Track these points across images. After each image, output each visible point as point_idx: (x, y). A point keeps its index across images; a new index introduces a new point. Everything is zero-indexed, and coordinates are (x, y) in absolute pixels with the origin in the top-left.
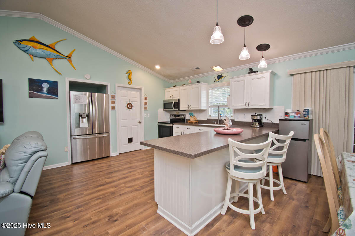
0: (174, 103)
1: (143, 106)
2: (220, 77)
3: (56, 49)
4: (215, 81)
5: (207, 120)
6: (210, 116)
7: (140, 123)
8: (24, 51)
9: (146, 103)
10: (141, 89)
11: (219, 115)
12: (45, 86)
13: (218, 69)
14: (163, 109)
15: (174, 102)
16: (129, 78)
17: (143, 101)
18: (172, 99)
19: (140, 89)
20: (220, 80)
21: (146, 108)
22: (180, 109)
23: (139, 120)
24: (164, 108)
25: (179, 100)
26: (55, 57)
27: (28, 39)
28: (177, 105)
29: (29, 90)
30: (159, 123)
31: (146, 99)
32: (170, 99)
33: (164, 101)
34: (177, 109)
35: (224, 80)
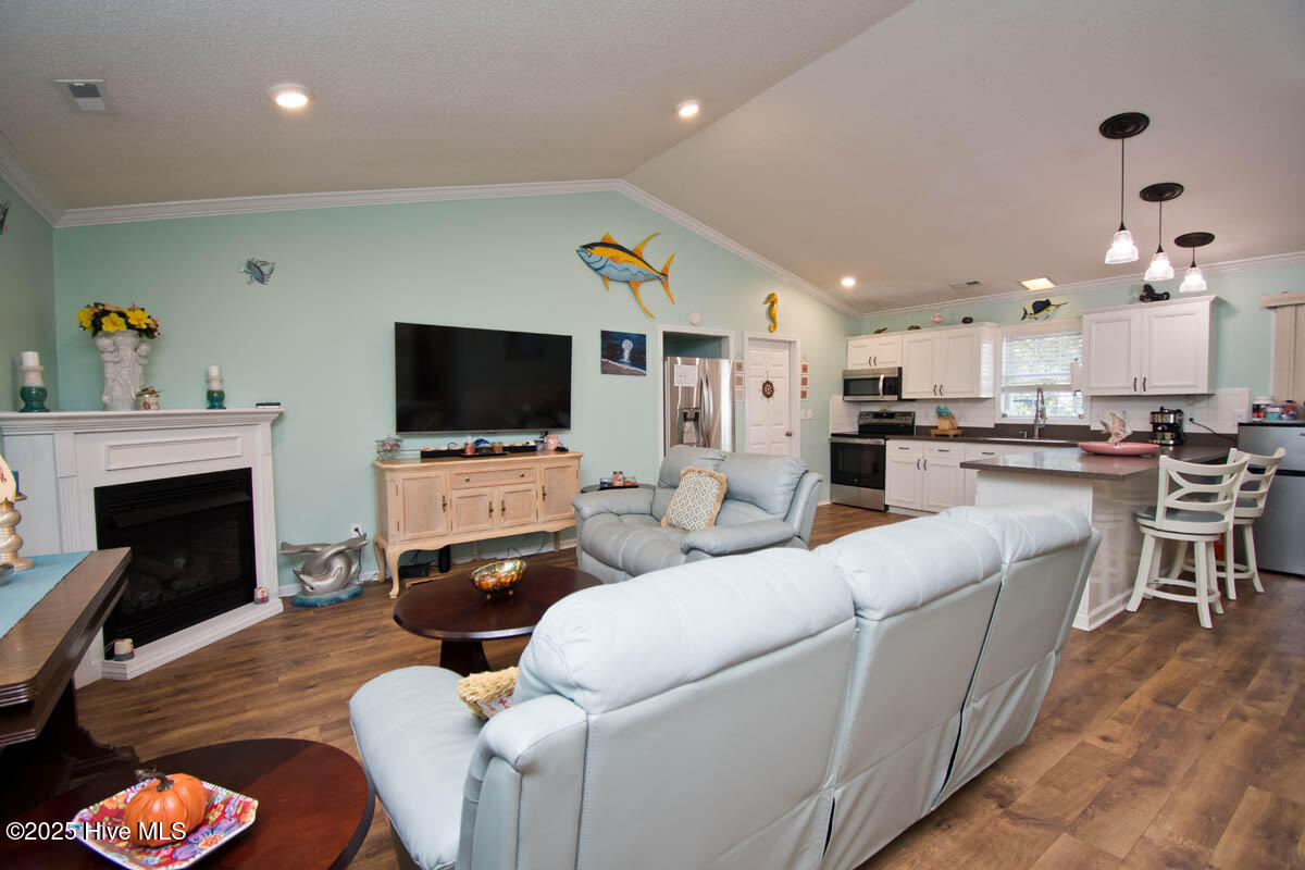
0: (885, 379)
1: (799, 388)
2: (1041, 306)
3: (645, 259)
4: (1024, 317)
5: (993, 426)
6: (1005, 416)
7: (789, 435)
8: (596, 270)
9: (804, 382)
10: (794, 342)
11: (1041, 413)
12: (627, 346)
13: (1039, 285)
14: (841, 397)
15: (882, 377)
16: (772, 317)
17: (799, 375)
18: (873, 367)
19: (790, 343)
20: (1044, 313)
21: (804, 394)
22: (904, 397)
23: (785, 428)
24: (846, 393)
25: (900, 369)
26: (642, 278)
27: (599, 240)
28: (894, 385)
29: (603, 356)
30: (833, 435)
31: (805, 369)
32: (868, 367)
33: (845, 373)
34: (895, 398)
35: (1055, 316)
